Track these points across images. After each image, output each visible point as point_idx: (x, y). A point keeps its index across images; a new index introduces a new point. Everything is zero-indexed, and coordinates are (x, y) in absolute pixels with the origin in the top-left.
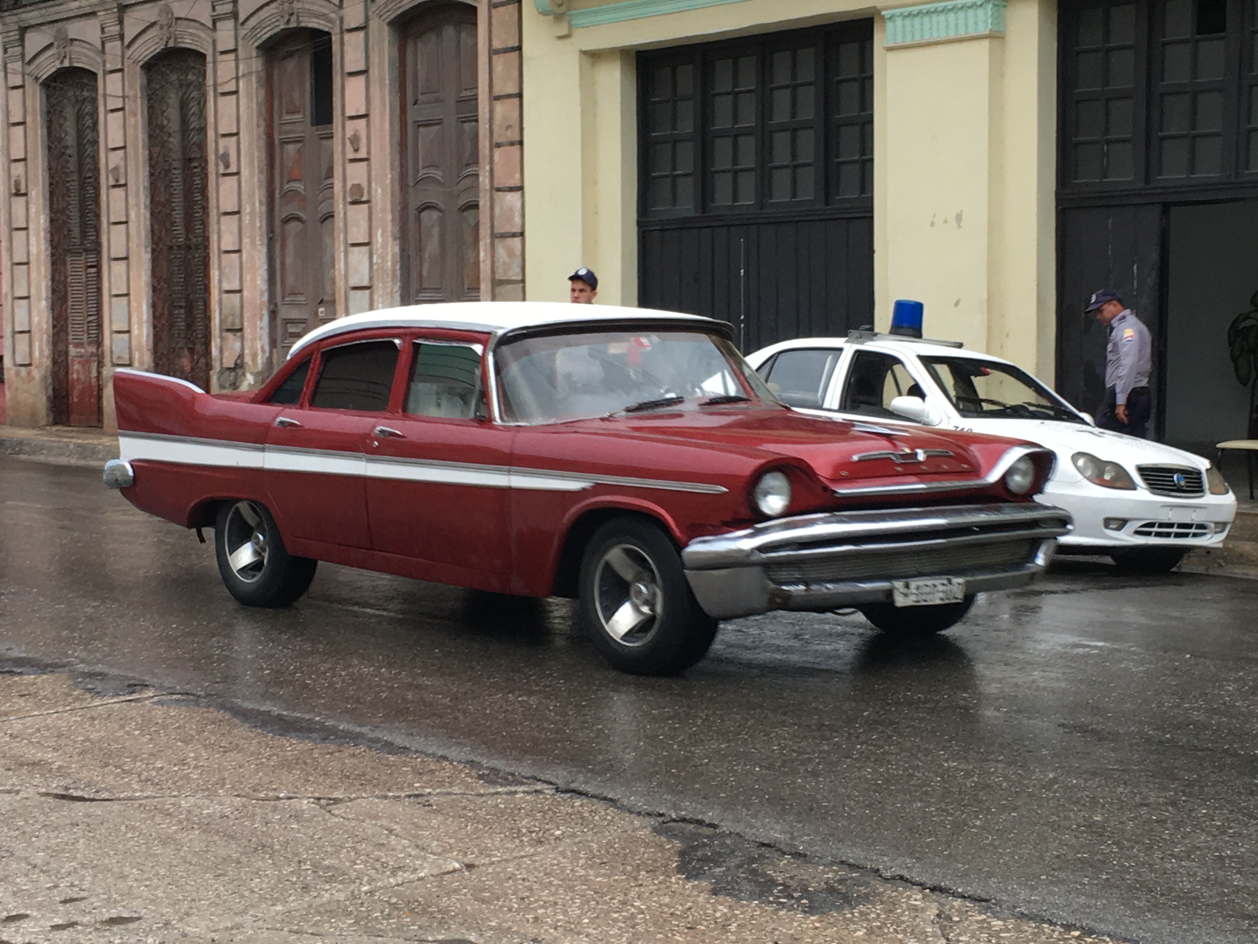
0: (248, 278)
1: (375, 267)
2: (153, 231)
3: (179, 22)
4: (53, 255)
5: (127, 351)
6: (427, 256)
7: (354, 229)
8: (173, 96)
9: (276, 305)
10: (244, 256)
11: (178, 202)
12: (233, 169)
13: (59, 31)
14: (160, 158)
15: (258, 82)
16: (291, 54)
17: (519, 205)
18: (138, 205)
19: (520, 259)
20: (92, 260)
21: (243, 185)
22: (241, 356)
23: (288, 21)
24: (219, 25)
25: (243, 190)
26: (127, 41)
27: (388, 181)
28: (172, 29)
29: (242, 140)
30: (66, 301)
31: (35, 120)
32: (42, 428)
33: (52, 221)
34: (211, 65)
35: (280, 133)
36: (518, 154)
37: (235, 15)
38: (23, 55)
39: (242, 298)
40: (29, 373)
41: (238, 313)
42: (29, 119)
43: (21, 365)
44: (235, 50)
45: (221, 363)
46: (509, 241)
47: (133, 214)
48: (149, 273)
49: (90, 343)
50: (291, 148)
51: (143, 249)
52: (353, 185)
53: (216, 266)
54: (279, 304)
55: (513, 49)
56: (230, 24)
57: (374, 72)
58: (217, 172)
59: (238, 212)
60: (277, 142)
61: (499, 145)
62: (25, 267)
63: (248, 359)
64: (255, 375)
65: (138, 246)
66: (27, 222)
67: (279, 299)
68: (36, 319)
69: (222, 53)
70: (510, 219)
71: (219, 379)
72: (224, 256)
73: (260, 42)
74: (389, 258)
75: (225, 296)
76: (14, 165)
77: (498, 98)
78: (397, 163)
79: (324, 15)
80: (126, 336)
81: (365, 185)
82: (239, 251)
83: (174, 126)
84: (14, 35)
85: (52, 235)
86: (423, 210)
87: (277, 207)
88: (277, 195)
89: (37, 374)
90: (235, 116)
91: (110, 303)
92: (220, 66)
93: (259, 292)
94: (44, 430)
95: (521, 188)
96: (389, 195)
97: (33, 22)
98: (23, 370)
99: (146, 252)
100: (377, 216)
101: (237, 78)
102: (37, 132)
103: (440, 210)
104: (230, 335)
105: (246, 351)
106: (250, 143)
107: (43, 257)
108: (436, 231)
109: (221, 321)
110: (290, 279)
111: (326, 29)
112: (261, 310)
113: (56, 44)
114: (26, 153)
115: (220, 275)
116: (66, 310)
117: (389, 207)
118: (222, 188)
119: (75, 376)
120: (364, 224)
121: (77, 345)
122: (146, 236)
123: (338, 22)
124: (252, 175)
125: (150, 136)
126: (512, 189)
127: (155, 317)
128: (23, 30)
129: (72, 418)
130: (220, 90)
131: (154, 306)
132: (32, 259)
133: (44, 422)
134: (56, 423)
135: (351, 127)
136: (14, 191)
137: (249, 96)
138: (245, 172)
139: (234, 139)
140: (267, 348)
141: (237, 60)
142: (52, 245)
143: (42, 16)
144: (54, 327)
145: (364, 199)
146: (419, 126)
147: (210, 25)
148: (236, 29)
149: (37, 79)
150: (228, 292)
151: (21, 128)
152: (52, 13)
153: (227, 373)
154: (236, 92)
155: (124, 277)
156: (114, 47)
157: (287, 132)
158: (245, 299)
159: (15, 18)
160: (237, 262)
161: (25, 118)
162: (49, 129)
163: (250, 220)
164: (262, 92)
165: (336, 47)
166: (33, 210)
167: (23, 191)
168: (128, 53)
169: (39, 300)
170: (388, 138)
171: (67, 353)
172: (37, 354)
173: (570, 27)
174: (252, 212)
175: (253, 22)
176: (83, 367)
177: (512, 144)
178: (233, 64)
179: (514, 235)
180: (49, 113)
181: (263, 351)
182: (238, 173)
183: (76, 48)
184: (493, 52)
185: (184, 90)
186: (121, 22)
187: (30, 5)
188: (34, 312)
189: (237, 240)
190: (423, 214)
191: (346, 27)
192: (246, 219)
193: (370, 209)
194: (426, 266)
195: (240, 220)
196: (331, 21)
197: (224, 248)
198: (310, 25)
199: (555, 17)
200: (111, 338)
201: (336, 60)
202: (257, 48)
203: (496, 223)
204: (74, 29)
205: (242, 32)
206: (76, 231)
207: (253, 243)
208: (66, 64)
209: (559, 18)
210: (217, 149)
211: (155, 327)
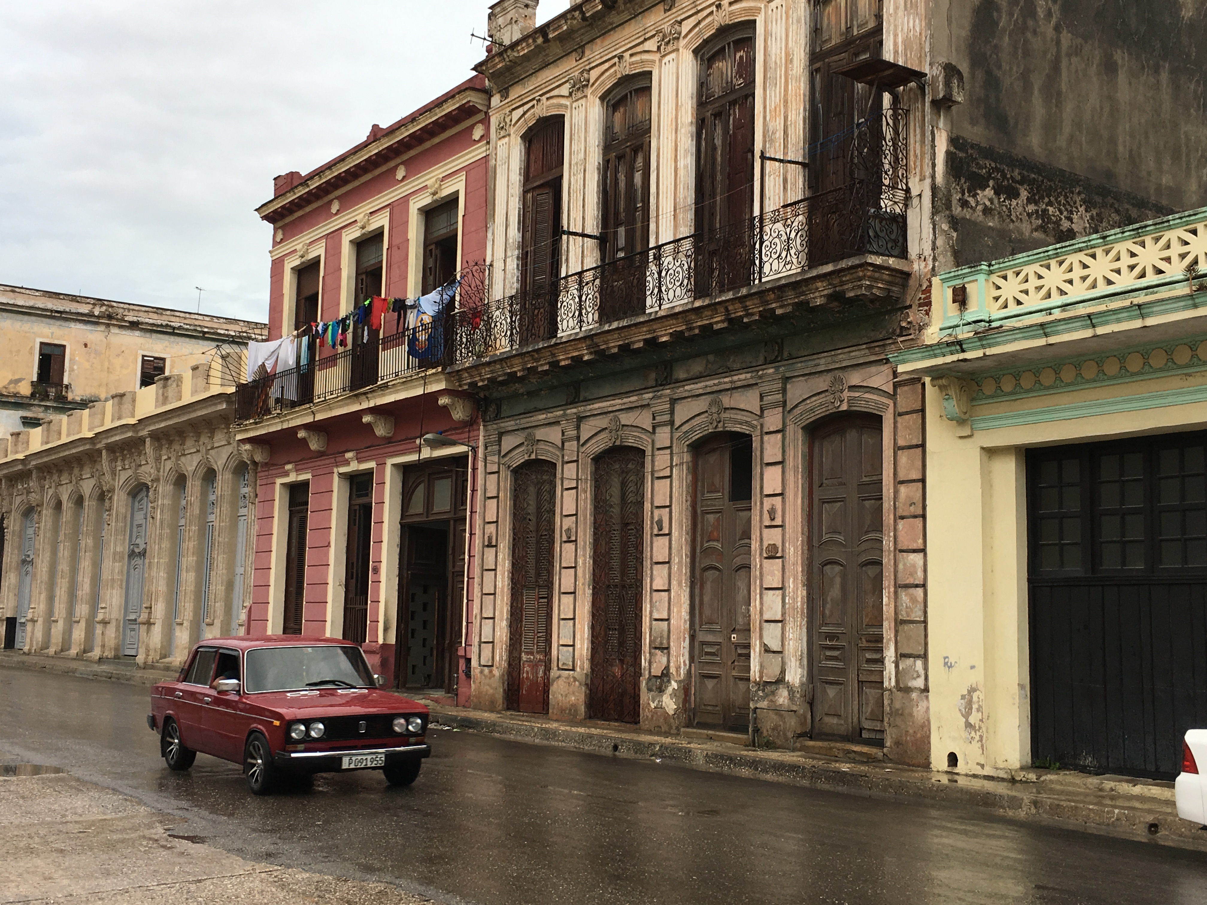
0: (674, 610)
1: (787, 606)
2: (594, 574)
3: (625, 428)
4: (512, 589)
5: (571, 660)
6: (829, 599)
7: (769, 577)
8: (616, 480)
9: (695, 631)
10: (673, 594)
11: (616, 553)
12: (665, 530)
13: (530, 434)
14: (603, 523)
15: (688, 469)
16: (714, 450)
17: (921, 563)
18: (584, 556)
19: (922, 605)
20: (544, 593)
21: (673, 542)
22: (667, 668)
23: (716, 427)
24: (658, 430)
25: (673, 546)
26: (581, 442)
27: (799, 542)
28: (619, 433)
29: (674, 511)
30: (521, 621)
31: (506, 496)
32: (499, 712)
33: (513, 565)
34: (650, 458)
35: (702, 506)
36: (920, 525)
37: (672, 423)
38: (500, 451)
39: (669, 625)
40: (491, 672)
41: (665, 635)
42: (501, 495)
43: (484, 666)
44: (670, 447)
45: (650, 672)
46: (912, 591)
47: (580, 561)
48: (590, 604)
49: (538, 652)
50: (711, 518)
51: (587, 587)
52: (769, 545)
53: (648, 600)
54: (697, 630)
55: (917, 446)
56: (667, 429)
57: (790, 463)
58: (651, 534)
59: (668, 562)
60: (699, 511)
61: (902, 518)
62: (492, 597)
63: (673, 670)
64: (679, 682)
65: (583, 584)
66: (496, 566)
67: (697, 627)
68: (498, 634)
69: (659, 449)
70: (912, 574)
71: (647, 684)
72: (655, 594)
73: (690, 441)
74: (799, 599)
75: (654, 623)
76: (487, 526)
77: (902, 482)
78: (806, 529)
79: (747, 422)
80: (571, 649)
81: (779, 544)
82: (668, 590)
83: (616, 499)
84: (494, 438)
85: (513, 574)
86: (825, 565)
87: (698, 560)
88: (698, 551)
89: (496, 672)
90: (668, 493)
91: (559, 624)
92: (657, 458)
93: (683, 621)
94: (500, 713)
95: (923, 551)
96: (800, 553)
97: (510, 429)
98: (486, 670)
99: (589, 588)
100: (789, 568)
101: (671, 467)
102: (507, 503)
103: (842, 565)
104: (658, 652)
105: (672, 664)
106: (680, 513)
107: (506, 590)
108: (838, 580)
109: (650, 641)
110: (707, 612)
111: (747, 432)
112: (684, 634)
113: (526, 443)
114: (498, 517)
115: (651, 607)
116: (521, 627)
117: (800, 562)
118: (655, 545)
119: (525, 675)
120: (778, 574)
121: (527, 653)
122: (589, 578)
123: (759, 427)
124: (680, 536)
125: (596, 507)
126: (914, 551)
127: (593, 636)
128: (501, 435)
129: (521, 705)
130: (656, 475)
131: (593, 628)
132: (498, 591)
133: (500, 708)
134: (508, 709)
135: (768, 503)
136: (486, 543)
137: (680, 479)
138: (675, 534)
139: (667, 509)
140: (687, 662)
141: (671, 454)
142: (512, 582)
143: (517, 424)
144: (511, 639)
145: (779, 555)
146: (824, 503)
147: (651, 430)
148: (672, 432)
149: (509, 467)
150: (656, 620)
151: (495, 500)
152: (524, 422)
153: (654, 680)
154: (670, 477)
155: (572, 607)
156: (571, 446)
157: (708, 506)
158: (671, 626)
159: (495, 426)
160: (667, 599)
161: (498, 494)
162: (515, 501)
163: (678, 569)
164: (690, 477)
165: (756, 444)
166: (500, 557)
167: (494, 543)
168: (582, 449)
169: (502, 620)
170: (800, 511)
171: (520, 658)
172: (497, 658)
173: (972, 429)
174: (680, 562)
175: (685, 428)
176: (532, 669)
177: (915, 517)
178: (669, 457)
179: (917, 586)
180: (516, 490)
181: (685, 664)
182: (669, 534)
183: (541, 446)
184: (897, 449)
185: (624, 475)
186: (578, 428)
187: (507, 417)
188: (497, 629)
189: (667, 582)
190: (825, 568)
191: (766, 430)
192: (675, 568)
193: (783, 562)
194: (828, 606)
195: (670, 568)
196: (754, 427)
197: (655, 588)
198: (733, 429)
199: (957, 421)
200: (558, 650)
201: (756, 454)
202: (688, 445)
203: (900, 575)
204: (540, 434)
205: (677, 435)
206: (532, 573)
207: (680, 584)
208: (533, 457)
209: (961, 422)
210: (652, 517)
211: (593, 642)
